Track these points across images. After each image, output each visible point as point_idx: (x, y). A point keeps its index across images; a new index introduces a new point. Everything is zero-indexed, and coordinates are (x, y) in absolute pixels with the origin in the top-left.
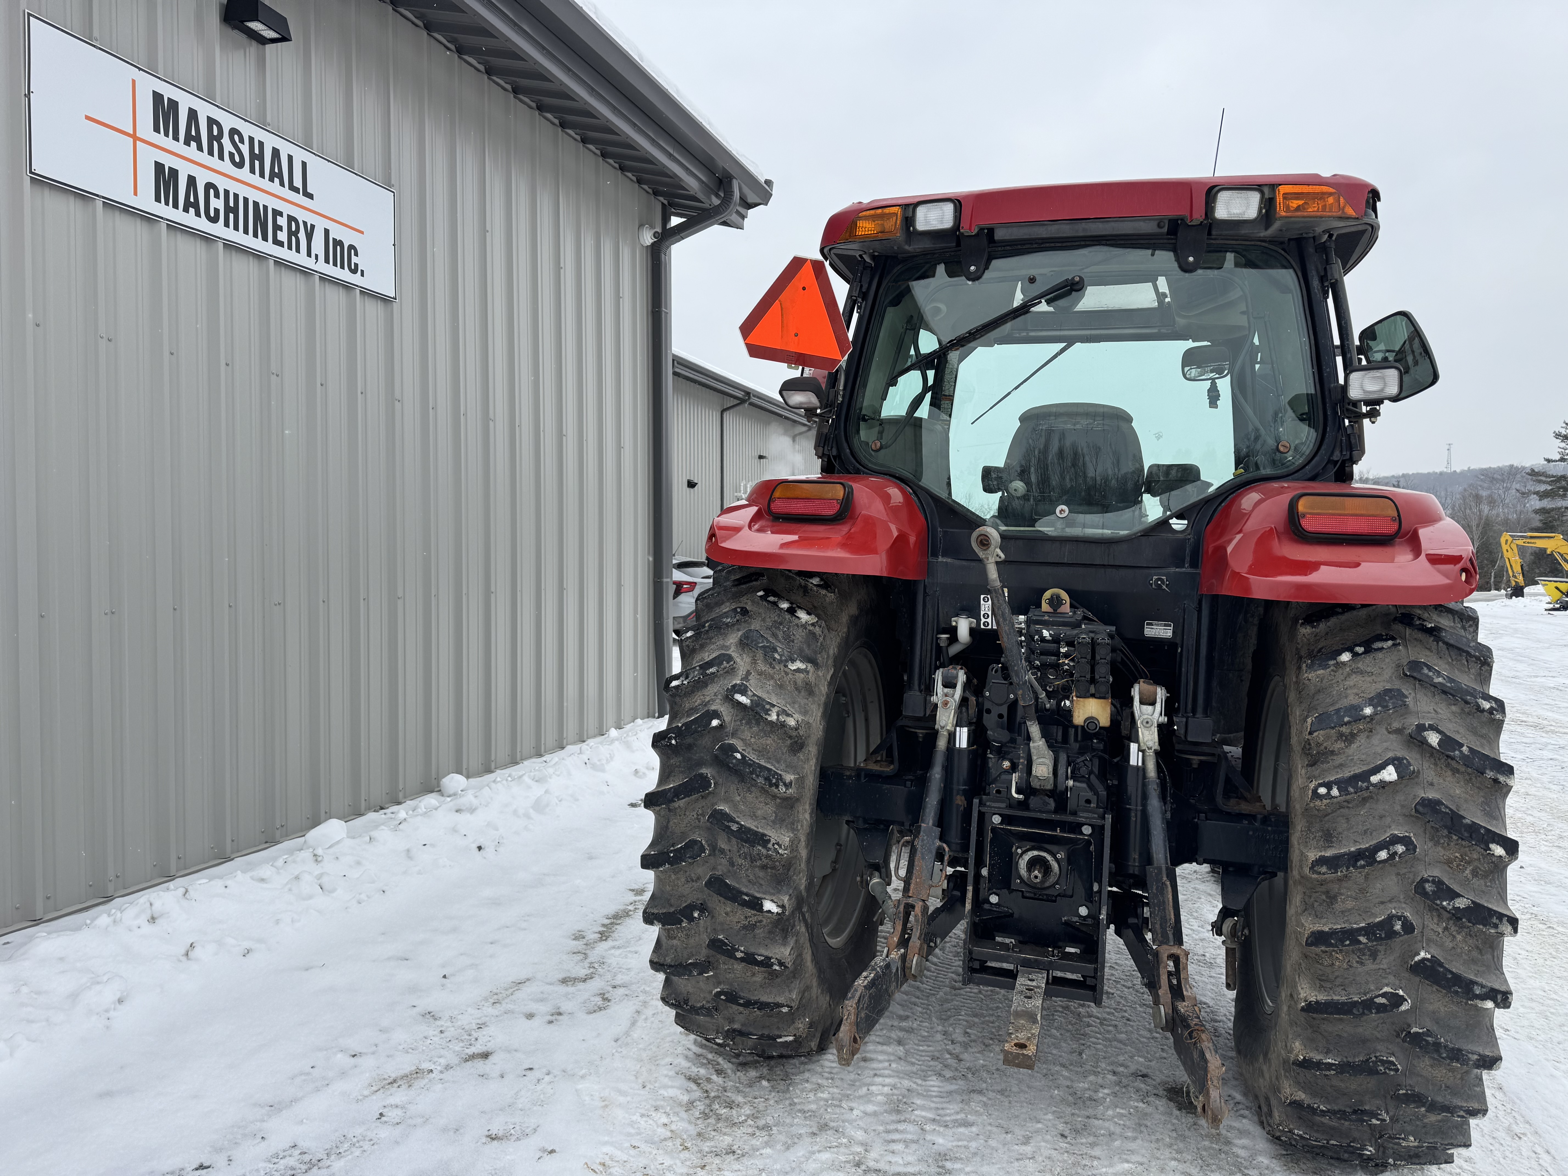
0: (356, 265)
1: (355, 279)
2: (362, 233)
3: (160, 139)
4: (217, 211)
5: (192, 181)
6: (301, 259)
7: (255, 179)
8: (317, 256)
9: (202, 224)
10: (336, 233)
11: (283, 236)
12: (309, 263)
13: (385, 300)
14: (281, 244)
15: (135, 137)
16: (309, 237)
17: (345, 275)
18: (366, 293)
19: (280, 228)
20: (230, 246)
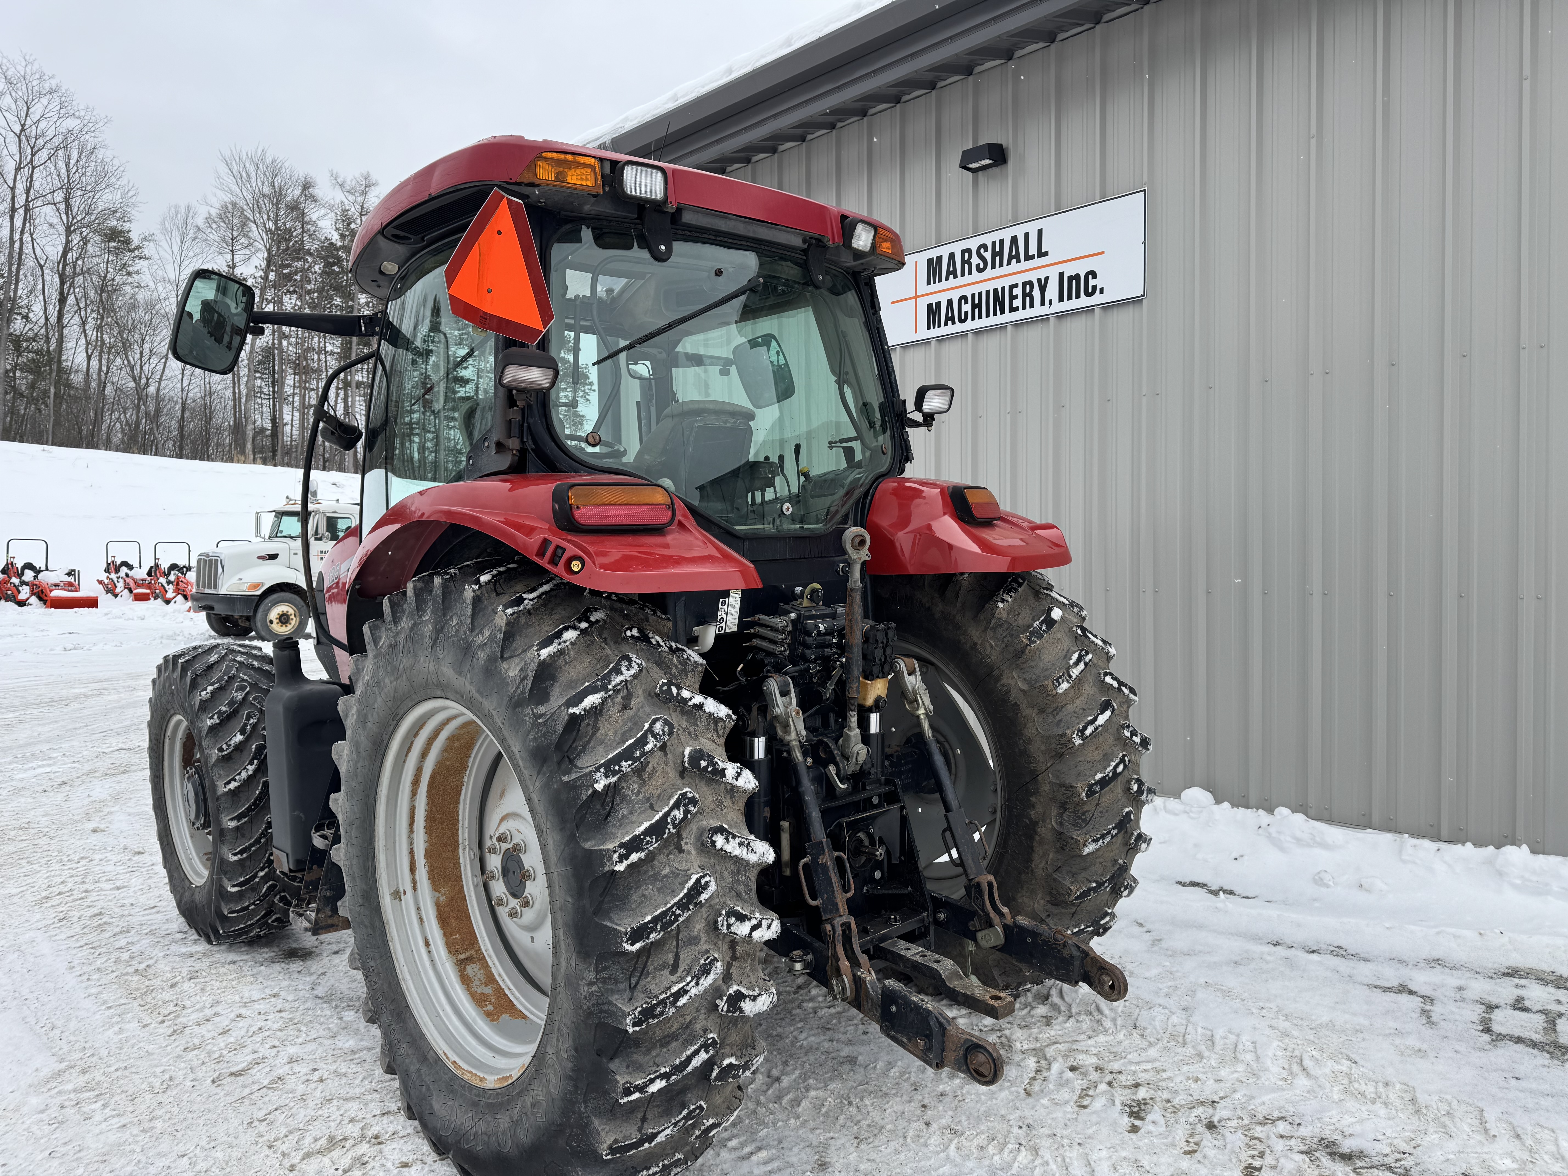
0: (1094, 287)
1: (1097, 299)
2: (1103, 253)
3: (934, 287)
4: (966, 313)
5: (950, 302)
6: (1038, 310)
7: (998, 271)
8: (1050, 302)
9: (958, 327)
10: (1070, 270)
11: (1017, 303)
12: (1045, 310)
13: (1136, 301)
14: (1017, 309)
15: (916, 297)
16: (1043, 289)
17: (1084, 301)
18: (1107, 307)
19: (1016, 297)
20: (978, 332)
